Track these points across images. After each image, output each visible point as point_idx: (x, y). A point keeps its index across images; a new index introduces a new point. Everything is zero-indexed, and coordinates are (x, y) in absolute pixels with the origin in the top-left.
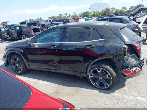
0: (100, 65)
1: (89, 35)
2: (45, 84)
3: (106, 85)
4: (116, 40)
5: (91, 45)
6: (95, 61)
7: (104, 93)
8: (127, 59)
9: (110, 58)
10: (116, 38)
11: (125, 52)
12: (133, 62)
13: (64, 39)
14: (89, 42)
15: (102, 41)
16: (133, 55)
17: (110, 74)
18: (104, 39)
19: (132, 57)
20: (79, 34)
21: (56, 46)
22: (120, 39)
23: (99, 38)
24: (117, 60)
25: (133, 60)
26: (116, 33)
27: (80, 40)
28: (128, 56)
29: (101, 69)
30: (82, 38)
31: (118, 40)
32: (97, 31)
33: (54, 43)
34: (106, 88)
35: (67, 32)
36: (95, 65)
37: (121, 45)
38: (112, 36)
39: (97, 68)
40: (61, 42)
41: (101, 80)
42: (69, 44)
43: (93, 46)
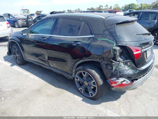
0: (86, 67)
1: (79, 29)
2: (34, 79)
3: (91, 93)
4: (107, 38)
5: (78, 42)
6: (80, 62)
7: (86, 102)
8: (117, 65)
9: (96, 60)
10: (108, 36)
11: (115, 55)
12: (126, 70)
13: (55, 31)
14: (77, 38)
15: (90, 37)
16: (127, 61)
17: (94, 81)
18: (94, 36)
19: (126, 64)
20: (69, 27)
21: (45, 39)
22: (112, 38)
23: (89, 34)
24: (105, 65)
25: (126, 68)
26: (110, 29)
27: (68, 35)
28: (119, 62)
29: (86, 72)
30: (71, 32)
31: (110, 38)
32: (88, 25)
33: (44, 36)
34: (91, 97)
35: (59, 23)
36: (81, 67)
37: (111, 45)
38: (103, 32)
39: (82, 71)
40: (51, 35)
41: (86, 86)
42: (57, 38)
43: (79, 43)
